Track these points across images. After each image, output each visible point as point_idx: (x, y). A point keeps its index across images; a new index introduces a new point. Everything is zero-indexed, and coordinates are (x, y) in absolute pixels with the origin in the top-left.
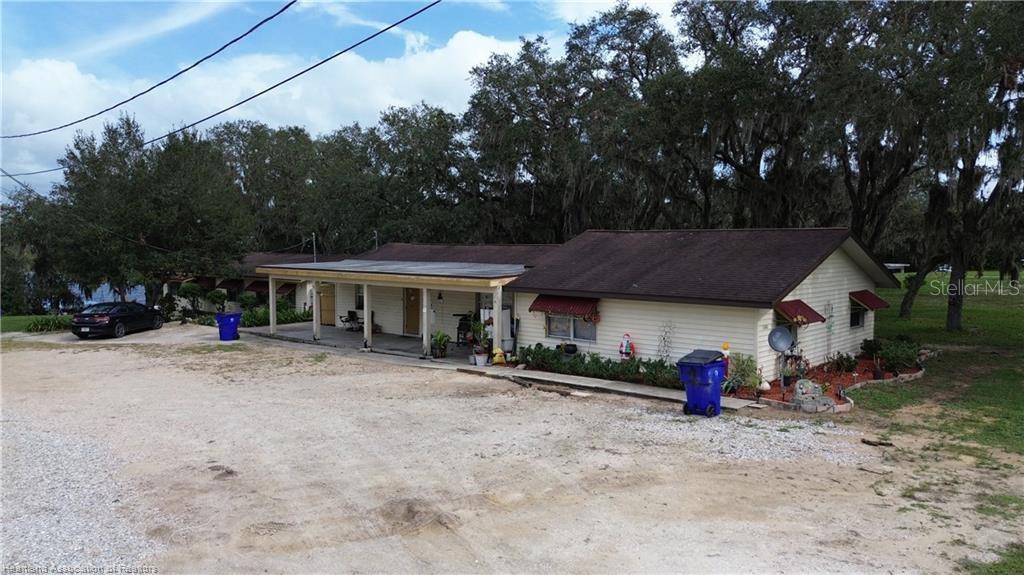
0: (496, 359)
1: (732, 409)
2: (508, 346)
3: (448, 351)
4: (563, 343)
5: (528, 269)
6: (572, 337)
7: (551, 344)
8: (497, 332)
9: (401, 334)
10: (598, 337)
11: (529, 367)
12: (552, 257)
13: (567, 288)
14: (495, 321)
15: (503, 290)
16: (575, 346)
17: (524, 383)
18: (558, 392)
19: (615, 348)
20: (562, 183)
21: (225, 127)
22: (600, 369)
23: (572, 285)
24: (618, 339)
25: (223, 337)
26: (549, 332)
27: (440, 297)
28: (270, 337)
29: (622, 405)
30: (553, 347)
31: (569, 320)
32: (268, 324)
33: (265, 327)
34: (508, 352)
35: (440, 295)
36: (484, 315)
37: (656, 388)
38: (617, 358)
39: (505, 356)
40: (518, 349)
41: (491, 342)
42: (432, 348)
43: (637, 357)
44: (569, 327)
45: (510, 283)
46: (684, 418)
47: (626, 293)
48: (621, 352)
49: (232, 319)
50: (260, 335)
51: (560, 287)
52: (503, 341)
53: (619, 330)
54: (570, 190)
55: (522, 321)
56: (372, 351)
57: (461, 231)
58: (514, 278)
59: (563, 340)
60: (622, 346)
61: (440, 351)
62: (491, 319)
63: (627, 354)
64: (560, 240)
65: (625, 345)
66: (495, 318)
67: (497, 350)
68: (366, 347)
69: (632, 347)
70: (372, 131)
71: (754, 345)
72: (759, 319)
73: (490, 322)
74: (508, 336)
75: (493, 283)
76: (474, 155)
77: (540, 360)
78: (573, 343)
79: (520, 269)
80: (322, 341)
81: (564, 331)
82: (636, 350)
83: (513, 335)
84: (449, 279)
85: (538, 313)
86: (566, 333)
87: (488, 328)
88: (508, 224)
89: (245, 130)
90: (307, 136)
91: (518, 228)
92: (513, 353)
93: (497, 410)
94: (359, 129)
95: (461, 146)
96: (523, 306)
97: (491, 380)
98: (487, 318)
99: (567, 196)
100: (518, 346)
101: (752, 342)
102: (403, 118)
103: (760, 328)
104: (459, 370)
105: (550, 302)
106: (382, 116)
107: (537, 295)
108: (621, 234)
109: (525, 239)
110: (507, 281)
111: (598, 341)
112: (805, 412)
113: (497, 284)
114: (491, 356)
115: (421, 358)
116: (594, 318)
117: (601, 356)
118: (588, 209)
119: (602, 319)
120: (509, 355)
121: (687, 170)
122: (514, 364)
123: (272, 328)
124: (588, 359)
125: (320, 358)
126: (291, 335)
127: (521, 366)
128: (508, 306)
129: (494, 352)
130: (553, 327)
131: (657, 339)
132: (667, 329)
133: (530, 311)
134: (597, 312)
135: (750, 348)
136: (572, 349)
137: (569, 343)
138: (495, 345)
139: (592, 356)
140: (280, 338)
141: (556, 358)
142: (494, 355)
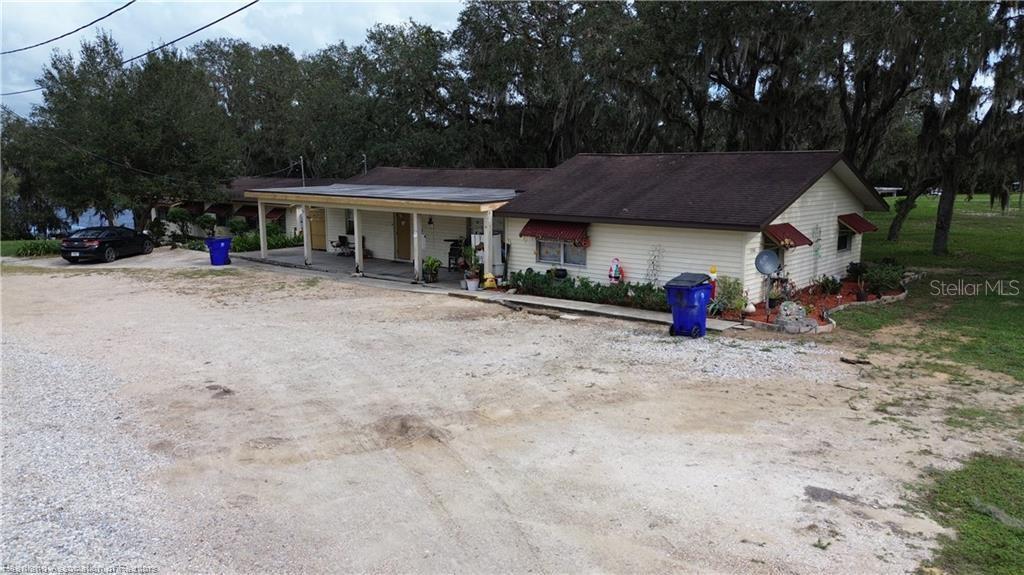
0: (487, 284)
1: (717, 331)
2: (499, 271)
3: (440, 277)
4: (553, 267)
5: (519, 194)
6: (562, 262)
7: (542, 269)
8: (488, 257)
9: (393, 259)
10: (588, 262)
11: (519, 291)
12: (543, 181)
13: (557, 212)
14: (486, 246)
15: (494, 215)
16: (565, 270)
17: (514, 306)
18: (547, 315)
20: (553, 105)
21: (206, 45)
22: (590, 293)
23: (561, 210)
25: (214, 262)
26: (540, 257)
27: (430, 222)
28: (262, 261)
29: (610, 327)
30: (543, 272)
31: (560, 245)
32: (260, 249)
33: (256, 252)
34: (499, 277)
35: (431, 220)
36: (475, 240)
37: (644, 311)
38: (606, 282)
39: (496, 280)
40: (509, 274)
41: (482, 267)
42: (424, 273)
43: (626, 281)
44: (559, 252)
45: (501, 207)
46: (670, 339)
47: (615, 217)
48: (610, 276)
49: (223, 244)
50: (251, 260)
51: (551, 212)
52: (494, 266)
53: (608, 254)
54: (561, 111)
55: (512, 246)
56: (363, 276)
57: (451, 155)
58: (505, 203)
59: (553, 264)
60: (611, 270)
61: (431, 276)
62: (482, 244)
63: (617, 278)
64: (552, 164)
65: (614, 269)
66: (486, 239)
67: (488, 275)
68: (358, 271)
69: (621, 271)
70: (359, 50)
71: (741, 268)
72: (746, 243)
73: (481, 247)
74: (499, 262)
75: (484, 208)
76: (464, 75)
77: (530, 284)
78: (563, 268)
79: (510, 193)
80: (313, 266)
81: (554, 256)
82: (625, 275)
83: (504, 261)
84: (440, 204)
85: (529, 238)
86: (556, 258)
87: (479, 254)
88: (499, 148)
89: (227, 49)
90: (291, 55)
91: (509, 151)
92: (504, 278)
93: (487, 332)
94: (345, 48)
95: (450, 66)
96: (514, 230)
97: (482, 304)
98: (478, 243)
99: (558, 118)
100: (509, 271)
101: (738, 265)
102: (390, 36)
103: (748, 252)
104: (451, 295)
105: (541, 226)
106: (368, 34)
107: (528, 220)
108: (613, 158)
109: (517, 163)
110: (498, 206)
111: (588, 266)
112: (788, 332)
113: (487, 209)
114: (482, 280)
115: (413, 283)
116: (584, 242)
117: (591, 280)
118: (580, 132)
119: (592, 243)
120: (500, 280)
121: (681, 91)
122: (505, 289)
123: (263, 253)
124: (577, 284)
125: (312, 283)
126: (282, 260)
127: (512, 291)
128: (499, 231)
129: (485, 277)
130: (543, 252)
131: (645, 262)
132: (656, 253)
133: (521, 236)
134: (587, 237)
135: (737, 271)
136: (562, 274)
137: (559, 267)
138: (486, 270)
139: (582, 280)
140: (272, 263)
141: (546, 282)
142: (486, 280)
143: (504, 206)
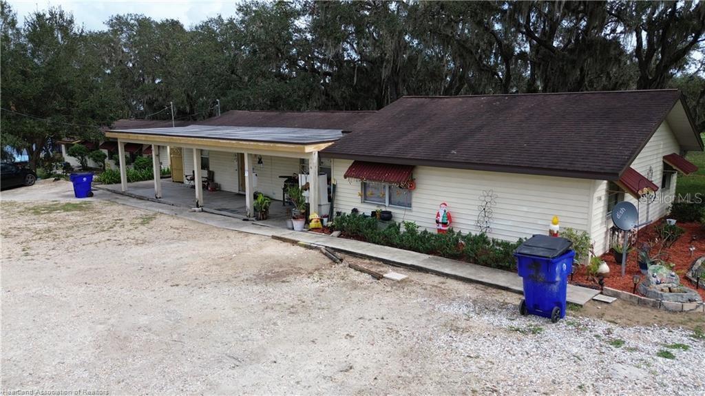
0: (313, 224)
2: (325, 211)
3: (271, 212)
4: (379, 209)
5: (345, 134)
6: (387, 204)
7: (367, 209)
8: (314, 195)
9: (237, 191)
10: (413, 205)
11: (345, 234)
12: (369, 122)
13: (381, 154)
14: (311, 186)
15: (319, 156)
16: (390, 213)
17: (334, 255)
18: (370, 273)
19: (430, 216)
22: (416, 241)
23: (387, 151)
24: (434, 207)
25: (78, 195)
26: (365, 198)
27: (260, 162)
28: (122, 194)
30: (369, 213)
31: (384, 187)
32: (120, 182)
33: (118, 185)
34: (325, 217)
35: (260, 159)
36: (302, 180)
39: (322, 221)
40: (335, 213)
41: (307, 206)
42: (255, 209)
43: (456, 231)
44: (384, 194)
45: (327, 148)
47: (443, 161)
48: (437, 222)
49: (85, 179)
50: (114, 192)
51: (375, 153)
52: (320, 205)
53: (434, 198)
54: (388, 61)
55: (338, 186)
56: (203, 211)
58: (330, 144)
59: (379, 206)
60: (438, 215)
61: (262, 214)
62: (308, 184)
63: (445, 224)
64: (380, 107)
65: (442, 214)
66: (312, 180)
67: (314, 215)
68: (198, 206)
69: (449, 217)
70: (231, 21)
71: (589, 220)
72: (594, 191)
73: (306, 187)
74: (325, 201)
75: (308, 149)
76: (309, 36)
77: (354, 228)
78: (388, 210)
79: (337, 134)
80: (162, 200)
81: (378, 197)
82: (453, 220)
83: (330, 199)
84: (266, 144)
85: (354, 180)
86: (382, 199)
87: (305, 194)
88: (337, 94)
92: (330, 217)
94: (222, 21)
95: (299, 30)
96: (340, 170)
97: (303, 249)
98: (304, 183)
100: (335, 210)
101: (585, 216)
102: (254, 8)
103: (595, 201)
104: (274, 237)
105: (364, 168)
107: (353, 161)
108: (436, 100)
110: (323, 146)
111: (414, 209)
112: (667, 309)
113: (313, 150)
114: (308, 222)
115: (244, 220)
116: (410, 185)
117: (417, 224)
119: (418, 186)
120: (325, 220)
122: (329, 230)
123: (124, 185)
124: (403, 229)
125: (146, 220)
126: (139, 192)
127: (336, 233)
128: (324, 171)
129: (310, 217)
130: (368, 193)
131: (476, 208)
132: (488, 199)
133: (345, 177)
134: (413, 180)
135: (585, 222)
136: (387, 217)
137: (384, 209)
138: (312, 210)
139: (407, 225)
140: (130, 196)
141: (370, 226)
142: (311, 221)
143: (330, 146)
